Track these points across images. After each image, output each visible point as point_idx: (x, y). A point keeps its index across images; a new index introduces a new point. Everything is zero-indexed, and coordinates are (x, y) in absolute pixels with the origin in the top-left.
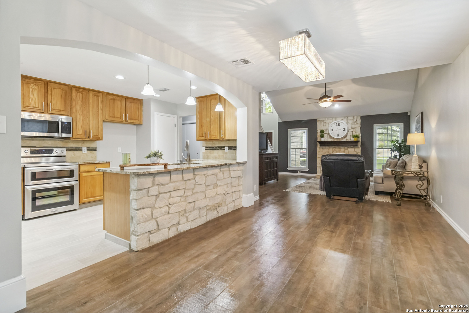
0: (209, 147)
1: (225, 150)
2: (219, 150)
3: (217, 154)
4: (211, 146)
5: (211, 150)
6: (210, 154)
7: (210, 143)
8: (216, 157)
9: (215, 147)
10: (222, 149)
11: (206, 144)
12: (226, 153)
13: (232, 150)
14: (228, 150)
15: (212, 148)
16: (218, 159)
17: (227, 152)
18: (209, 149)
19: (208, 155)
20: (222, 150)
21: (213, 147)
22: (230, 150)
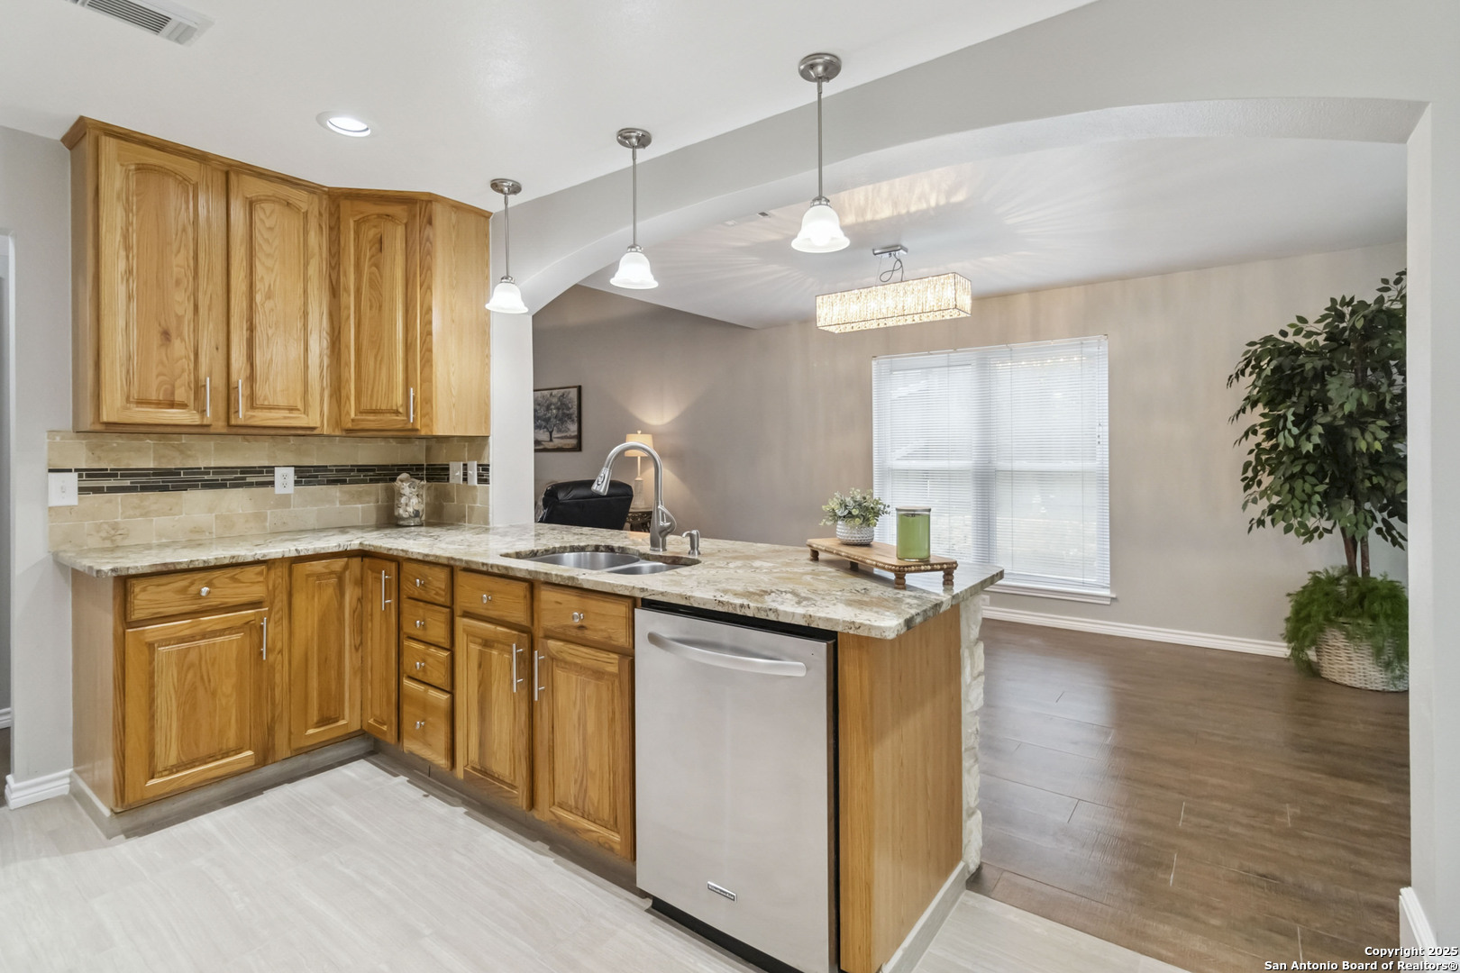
0: (127, 473)
1: (272, 483)
2: (222, 485)
3: (210, 510)
4: (152, 466)
5: (144, 489)
6: (145, 515)
7: (136, 443)
8: (197, 530)
9: (196, 471)
10: (248, 480)
11: (92, 449)
12: (284, 501)
13: (320, 483)
14: (297, 483)
15: (159, 480)
16: (220, 538)
17: (287, 496)
18: (127, 483)
19: (115, 527)
20: (250, 485)
21: (176, 472)
22: (308, 483)
